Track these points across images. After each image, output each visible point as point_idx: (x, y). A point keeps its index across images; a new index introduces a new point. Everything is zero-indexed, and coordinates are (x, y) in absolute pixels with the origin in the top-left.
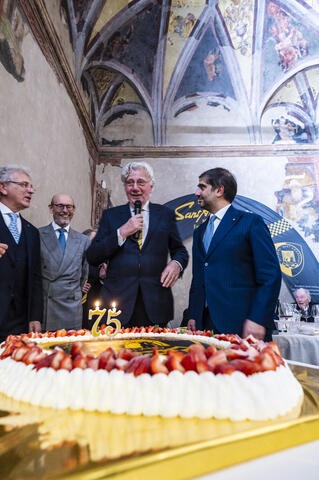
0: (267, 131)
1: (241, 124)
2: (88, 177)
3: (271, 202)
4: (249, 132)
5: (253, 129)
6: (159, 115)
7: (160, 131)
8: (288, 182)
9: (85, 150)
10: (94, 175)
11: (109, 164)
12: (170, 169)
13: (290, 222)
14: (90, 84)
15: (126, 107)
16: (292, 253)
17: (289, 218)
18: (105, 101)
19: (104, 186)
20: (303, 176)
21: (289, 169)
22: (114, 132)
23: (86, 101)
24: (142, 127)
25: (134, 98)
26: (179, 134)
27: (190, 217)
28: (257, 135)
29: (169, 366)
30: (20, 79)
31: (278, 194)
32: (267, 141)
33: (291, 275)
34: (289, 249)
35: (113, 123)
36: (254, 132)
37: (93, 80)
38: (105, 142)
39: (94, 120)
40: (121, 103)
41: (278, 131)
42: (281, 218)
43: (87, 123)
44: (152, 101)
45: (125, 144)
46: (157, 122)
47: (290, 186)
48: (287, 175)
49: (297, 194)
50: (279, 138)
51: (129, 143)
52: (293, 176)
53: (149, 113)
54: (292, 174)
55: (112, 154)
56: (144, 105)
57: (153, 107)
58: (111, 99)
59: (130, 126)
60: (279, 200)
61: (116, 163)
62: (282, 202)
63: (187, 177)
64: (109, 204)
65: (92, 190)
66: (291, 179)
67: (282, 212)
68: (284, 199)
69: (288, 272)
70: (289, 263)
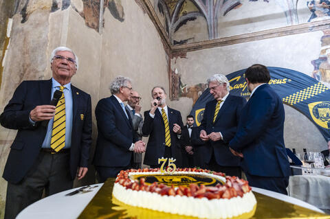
0: (303, 12)
1: (279, 10)
2: (165, 68)
3: (308, 70)
4: (286, 16)
5: (291, 13)
6: (212, 17)
7: (213, 28)
8: (323, 51)
9: (163, 51)
10: (170, 66)
11: (179, 57)
12: (221, 54)
13: (326, 84)
14: (164, 6)
15: (188, 16)
16: (328, 110)
17: (325, 81)
18: (174, 16)
19: (176, 72)
21: (324, 41)
22: (181, 35)
23: (161, 19)
24: (200, 28)
25: (193, 9)
26: (227, 28)
27: (238, 87)
28: (294, 17)
29: (176, 193)
30: (122, 20)
31: (314, 62)
32: (304, 20)
33: (327, 127)
34: (326, 107)
35: (180, 29)
36: (291, 15)
37: (165, 3)
38: (176, 43)
39: (168, 30)
40: (185, 14)
41: (313, 11)
42: (317, 82)
43: (163, 34)
44: (206, 8)
45: (189, 42)
46: (211, 22)
47: (326, 54)
48: (322, 45)
50: (314, 16)
51: (192, 41)
53: (205, 17)
54: (328, 45)
55: (180, 50)
56: (201, 12)
57: (207, 12)
58: (178, 13)
59: (192, 29)
60: (315, 68)
61: (183, 56)
62: (318, 68)
63: (234, 58)
64: (180, 83)
65: (169, 76)
66: (327, 49)
67: (318, 77)
68: (321, 66)
69: (324, 125)
70: (325, 118)
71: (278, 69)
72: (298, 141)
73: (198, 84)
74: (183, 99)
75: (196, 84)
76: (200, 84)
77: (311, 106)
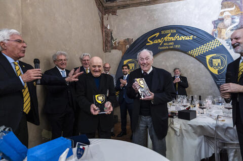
2: (99, 24)
3: (209, 28)
8: (222, 13)
9: (96, 8)
10: (102, 22)
11: (110, 14)
12: (145, 13)
13: (221, 40)
16: (219, 61)
17: (220, 38)
19: (109, 28)
20: (233, 9)
27: (156, 42)
31: (214, 22)
33: (217, 73)
34: (218, 58)
42: (214, 39)
47: (223, 16)
48: (222, 8)
49: (227, 22)
52: (226, 9)
54: (225, 8)
55: (112, 7)
60: (215, 27)
61: (114, 13)
62: (217, 28)
63: (155, 17)
64: (112, 38)
65: (102, 31)
66: (225, 12)
67: (216, 34)
68: (219, 26)
69: (215, 72)
70: (216, 66)
71: (188, 28)
72: (196, 83)
73: (126, 38)
74: (114, 52)
75: (124, 39)
76: (128, 39)
77: (208, 57)
